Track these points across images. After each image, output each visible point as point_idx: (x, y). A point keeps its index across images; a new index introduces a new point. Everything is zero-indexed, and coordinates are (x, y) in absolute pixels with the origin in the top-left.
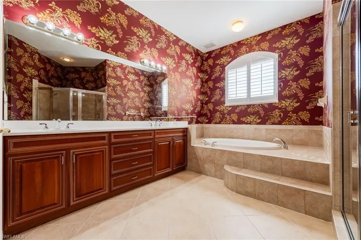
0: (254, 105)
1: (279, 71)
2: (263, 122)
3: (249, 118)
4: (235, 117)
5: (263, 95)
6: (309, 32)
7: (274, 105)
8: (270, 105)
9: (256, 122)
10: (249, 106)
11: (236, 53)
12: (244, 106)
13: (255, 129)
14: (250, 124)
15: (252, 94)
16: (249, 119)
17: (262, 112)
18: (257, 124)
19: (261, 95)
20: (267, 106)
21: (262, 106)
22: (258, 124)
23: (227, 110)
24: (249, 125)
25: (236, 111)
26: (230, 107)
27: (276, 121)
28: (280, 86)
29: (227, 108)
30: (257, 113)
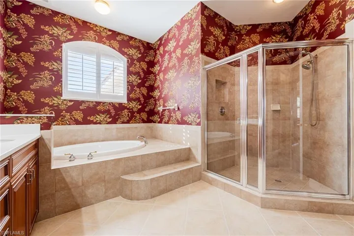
0: (104, 103)
1: (128, 75)
2: (114, 121)
3: (98, 116)
4: (79, 115)
5: (114, 94)
6: (146, 53)
7: (123, 105)
8: (120, 104)
9: (106, 121)
10: (98, 103)
11: (79, 33)
12: (92, 102)
13: (106, 129)
14: (100, 123)
15: (102, 90)
16: (99, 118)
17: (113, 111)
18: (107, 124)
19: (112, 94)
20: (117, 105)
21: (113, 105)
22: (109, 123)
23: (66, 105)
24: (98, 125)
25: (81, 107)
26: (71, 101)
27: (125, 121)
28: (128, 88)
29: (65, 102)
30: (107, 112)
